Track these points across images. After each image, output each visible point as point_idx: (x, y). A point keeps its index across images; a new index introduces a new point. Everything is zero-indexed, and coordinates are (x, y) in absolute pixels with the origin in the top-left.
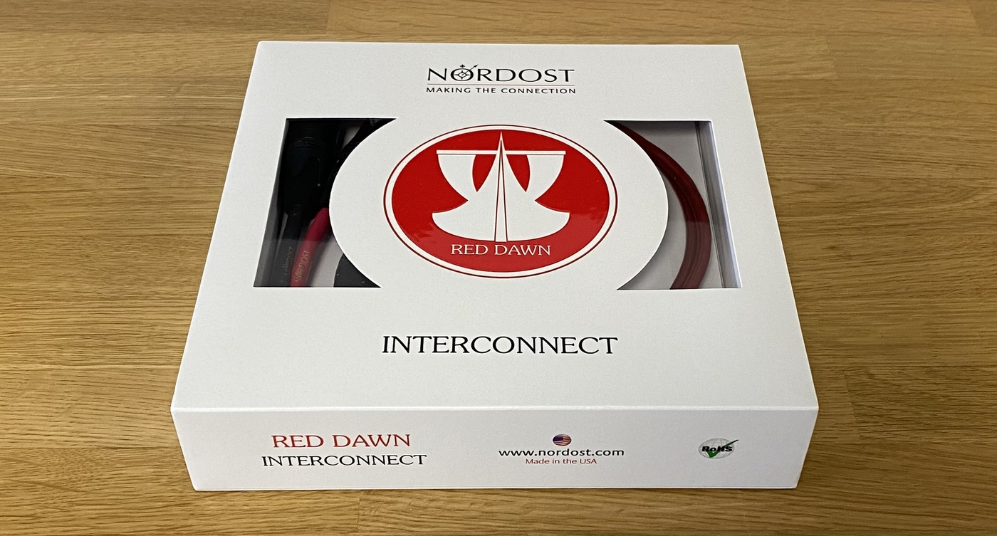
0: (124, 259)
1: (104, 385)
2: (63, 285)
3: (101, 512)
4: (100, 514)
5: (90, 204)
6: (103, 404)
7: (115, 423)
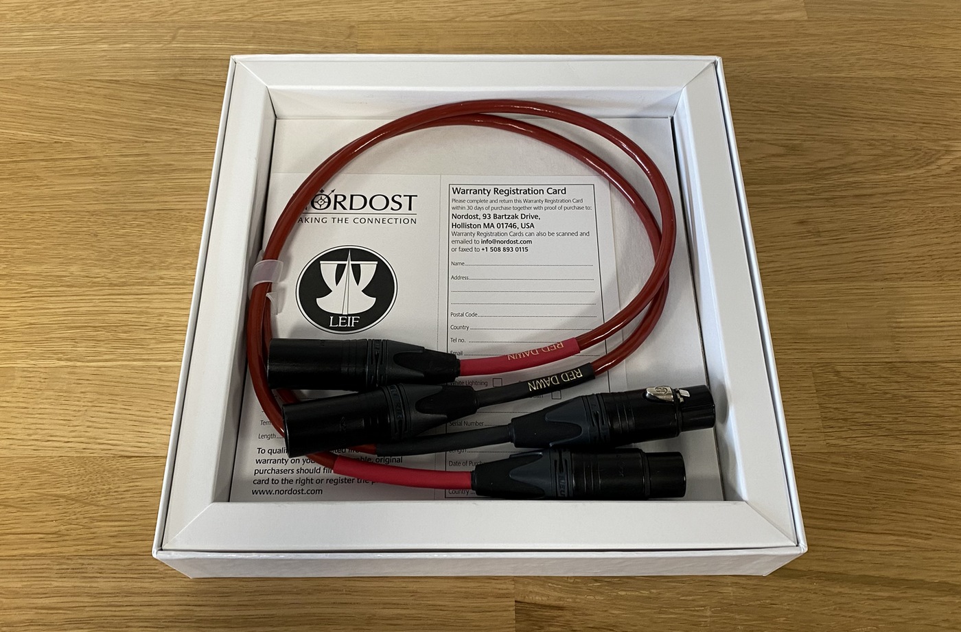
0: (129, 238)
1: (117, 384)
2: (74, 269)
3: (120, 529)
4: (118, 531)
5: (96, 173)
6: (116, 406)
7: (128, 428)
